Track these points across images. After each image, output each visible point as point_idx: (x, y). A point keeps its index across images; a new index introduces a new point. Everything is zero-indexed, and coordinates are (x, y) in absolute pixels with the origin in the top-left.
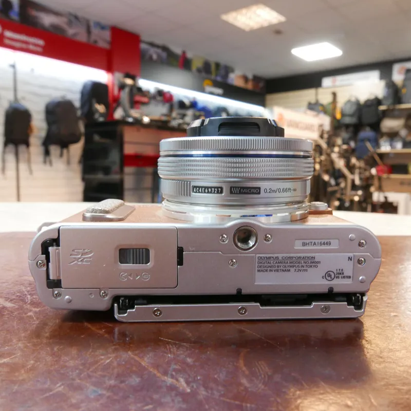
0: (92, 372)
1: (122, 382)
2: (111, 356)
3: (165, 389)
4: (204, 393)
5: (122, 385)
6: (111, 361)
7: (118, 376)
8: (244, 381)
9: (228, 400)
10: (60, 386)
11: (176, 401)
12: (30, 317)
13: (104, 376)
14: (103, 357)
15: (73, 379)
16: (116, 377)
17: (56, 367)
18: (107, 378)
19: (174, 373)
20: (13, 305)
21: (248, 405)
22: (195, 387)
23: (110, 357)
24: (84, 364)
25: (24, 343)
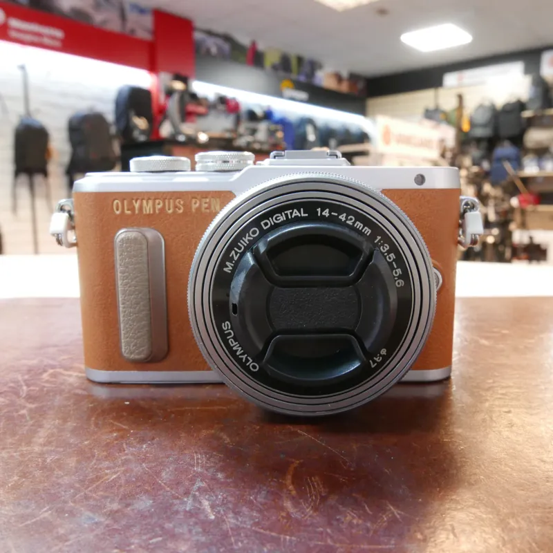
0: (91, 491)
1: (128, 505)
2: (120, 469)
3: (181, 516)
4: (233, 521)
5: (128, 510)
6: (119, 478)
7: (124, 497)
8: (288, 504)
9: (262, 531)
10: (46, 511)
11: (194, 532)
12: (23, 416)
13: (106, 497)
14: (106, 471)
15: (65, 502)
16: (121, 499)
17: (46, 484)
18: (109, 500)
19: (197, 493)
20: (2, 400)
21: (288, 537)
22: (222, 512)
23: (118, 472)
24: (82, 481)
25: (9, 452)
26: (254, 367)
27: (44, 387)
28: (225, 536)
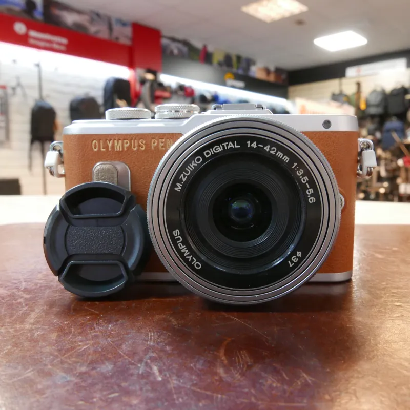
0: (66, 358)
1: (94, 368)
2: (90, 342)
3: (135, 378)
4: (175, 382)
5: (93, 372)
6: (88, 348)
7: (92, 362)
8: (221, 371)
9: (199, 390)
10: (30, 372)
11: (144, 389)
12: (20, 303)
13: (76, 362)
14: (80, 344)
15: (45, 365)
16: (89, 364)
17: (32, 352)
18: (79, 364)
19: (149, 361)
20: (6, 292)
21: (219, 396)
22: (168, 375)
23: (88, 344)
24: (60, 350)
25: (6, 328)
26: (198, 265)
27: (38, 283)
28: (169, 393)
